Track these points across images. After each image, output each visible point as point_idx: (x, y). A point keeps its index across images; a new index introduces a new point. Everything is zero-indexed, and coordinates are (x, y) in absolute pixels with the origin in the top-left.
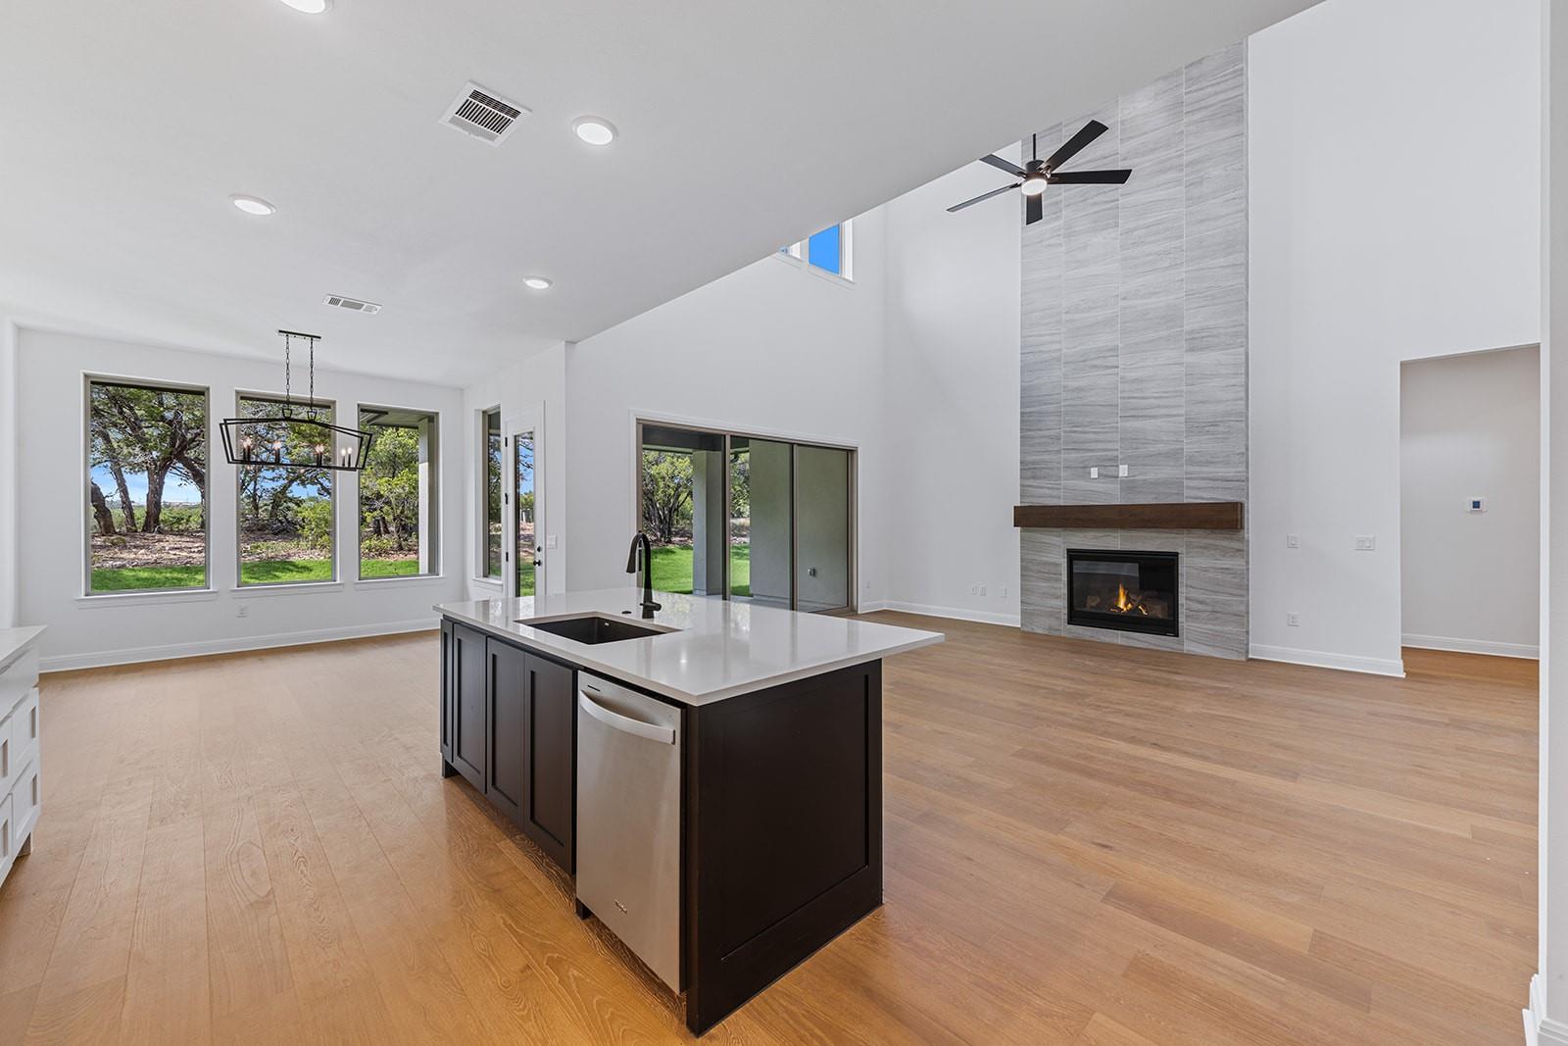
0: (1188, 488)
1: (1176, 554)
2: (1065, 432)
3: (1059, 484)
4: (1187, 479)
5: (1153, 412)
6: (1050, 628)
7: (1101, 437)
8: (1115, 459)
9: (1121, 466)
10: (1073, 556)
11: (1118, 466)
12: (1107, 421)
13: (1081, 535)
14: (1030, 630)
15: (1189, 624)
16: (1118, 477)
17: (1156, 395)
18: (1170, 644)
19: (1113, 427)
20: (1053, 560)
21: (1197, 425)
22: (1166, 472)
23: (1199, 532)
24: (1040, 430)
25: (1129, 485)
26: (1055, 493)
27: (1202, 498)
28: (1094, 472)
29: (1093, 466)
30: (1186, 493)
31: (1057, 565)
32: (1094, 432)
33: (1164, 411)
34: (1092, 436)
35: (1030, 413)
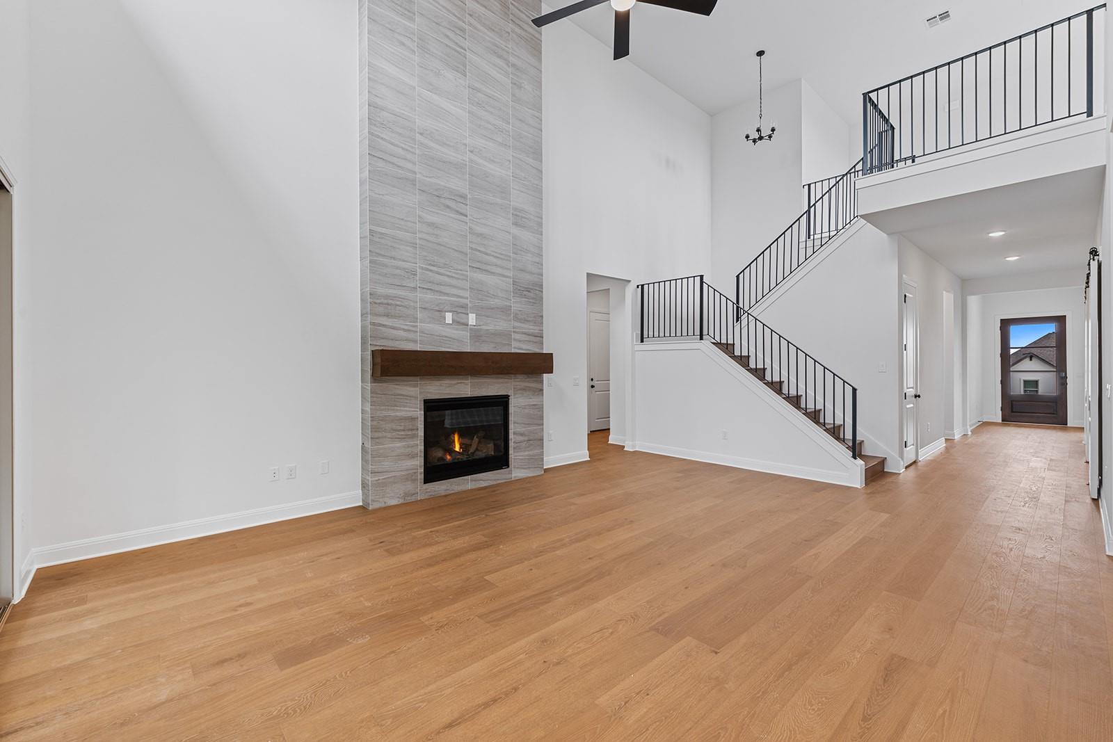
0: (515, 340)
1: (507, 397)
2: (422, 268)
3: (417, 326)
4: (514, 332)
5: (493, 269)
6: (406, 495)
7: (454, 282)
8: (464, 307)
9: (470, 315)
11: (468, 314)
12: (460, 268)
14: (383, 505)
15: (516, 454)
16: (468, 325)
17: (495, 254)
18: (504, 476)
19: (462, 275)
20: (409, 414)
21: (519, 288)
22: (499, 325)
23: (520, 377)
24: (394, 259)
25: (476, 335)
26: (411, 336)
28: (449, 318)
29: (447, 312)
30: (514, 344)
31: (413, 419)
32: (448, 276)
33: (499, 271)
34: (446, 279)
35: (382, 234)
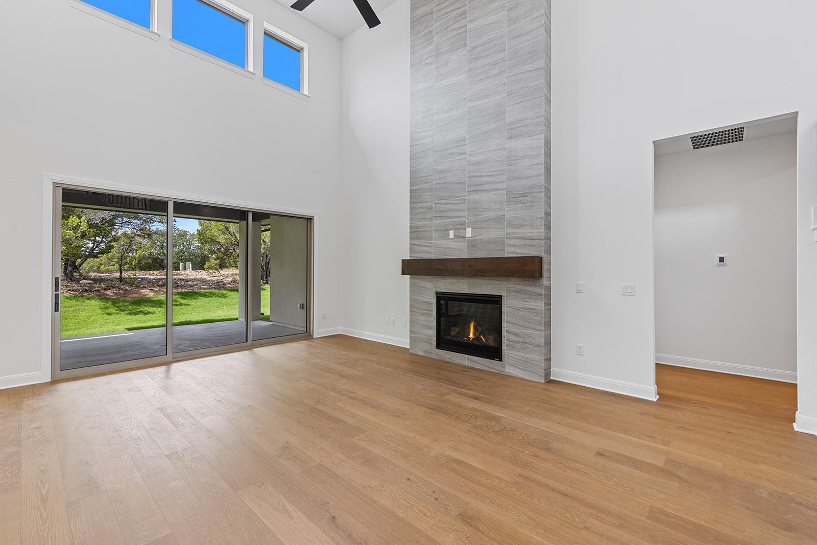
0: (508, 245)
1: (501, 297)
2: (435, 204)
3: (432, 243)
4: (507, 238)
5: (487, 187)
6: (426, 352)
7: (455, 207)
8: (463, 224)
9: (467, 229)
10: (440, 297)
11: (465, 229)
12: (460, 195)
13: (444, 281)
14: (415, 353)
15: (509, 351)
16: (465, 238)
17: (488, 174)
18: (497, 367)
19: (462, 200)
20: (428, 300)
21: (513, 196)
22: (493, 233)
23: (515, 280)
24: (421, 203)
25: (472, 244)
26: (429, 250)
27: (517, 254)
28: (452, 234)
29: (451, 230)
30: (507, 249)
31: (430, 304)
32: (452, 204)
33: (493, 186)
34: (451, 207)
35: (415, 190)
